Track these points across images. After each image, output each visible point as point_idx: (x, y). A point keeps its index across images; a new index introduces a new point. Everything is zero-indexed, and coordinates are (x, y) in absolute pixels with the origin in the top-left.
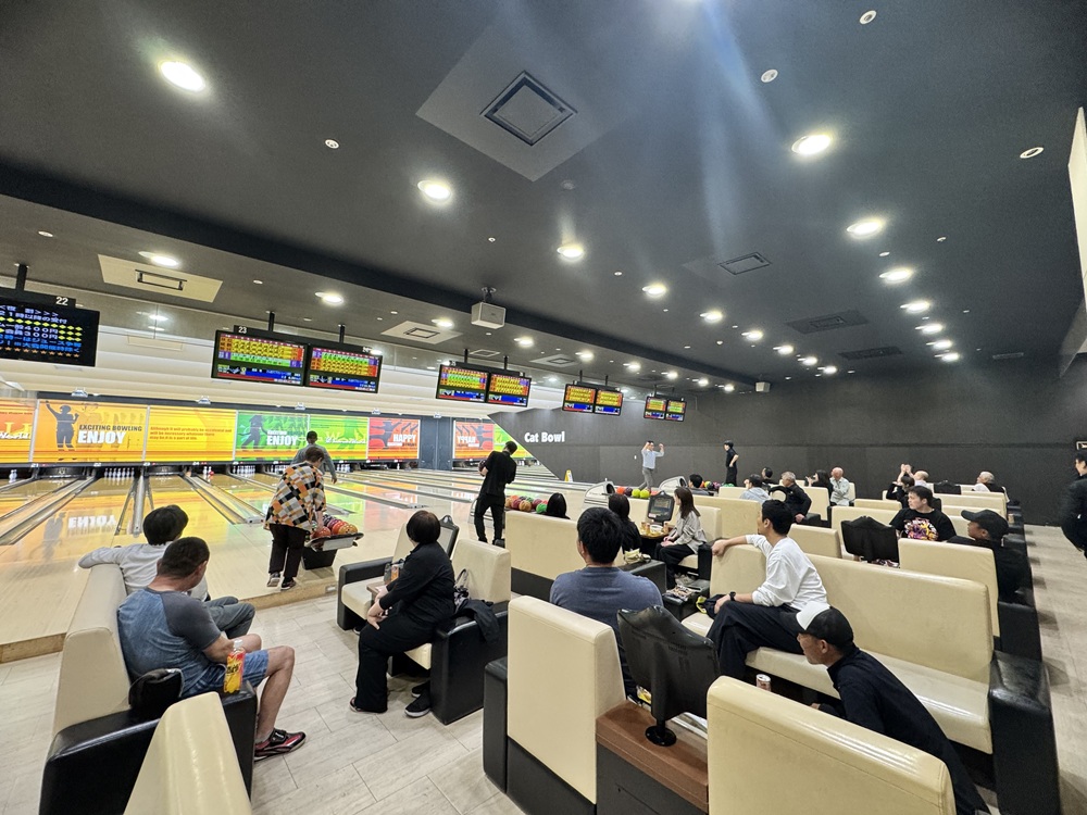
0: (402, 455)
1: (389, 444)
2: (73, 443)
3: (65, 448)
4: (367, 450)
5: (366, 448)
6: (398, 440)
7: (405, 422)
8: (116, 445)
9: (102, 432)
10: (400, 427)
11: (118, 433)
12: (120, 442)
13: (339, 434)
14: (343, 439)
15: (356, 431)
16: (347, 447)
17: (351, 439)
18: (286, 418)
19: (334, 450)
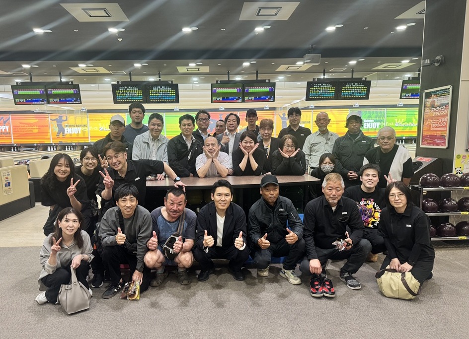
13: (403, 120)
14: (406, 123)
15: (413, 118)
16: (408, 128)
17: (410, 123)
18: (373, 112)
19: (400, 131)
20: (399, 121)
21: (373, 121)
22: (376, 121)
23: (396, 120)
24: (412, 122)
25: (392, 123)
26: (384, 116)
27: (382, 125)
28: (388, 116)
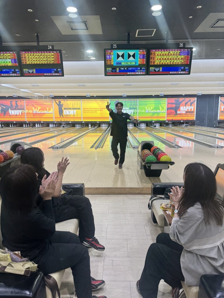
0: (185, 118)
1: (178, 112)
2: (63, 115)
3: (62, 116)
4: (166, 116)
5: (165, 115)
6: (183, 109)
7: (187, 99)
8: (74, 115)
9: (70, 110)
10: (184, 103)
11: (74, 110)
12: (75, 114)
13: (152, 108)
14: (154, 110)
15: (160, 106)
16: (156, 114)
17: (158, 110)
18: (128, 101)
19: (150, 116)
20: (149, 109)
21: (128, 108)
22: (130, 109)
23: (146, 108)
24: (159, 109)
25: (143, 110)
26: (137, 105)
27: (135, 112)
28: (140, 105)
